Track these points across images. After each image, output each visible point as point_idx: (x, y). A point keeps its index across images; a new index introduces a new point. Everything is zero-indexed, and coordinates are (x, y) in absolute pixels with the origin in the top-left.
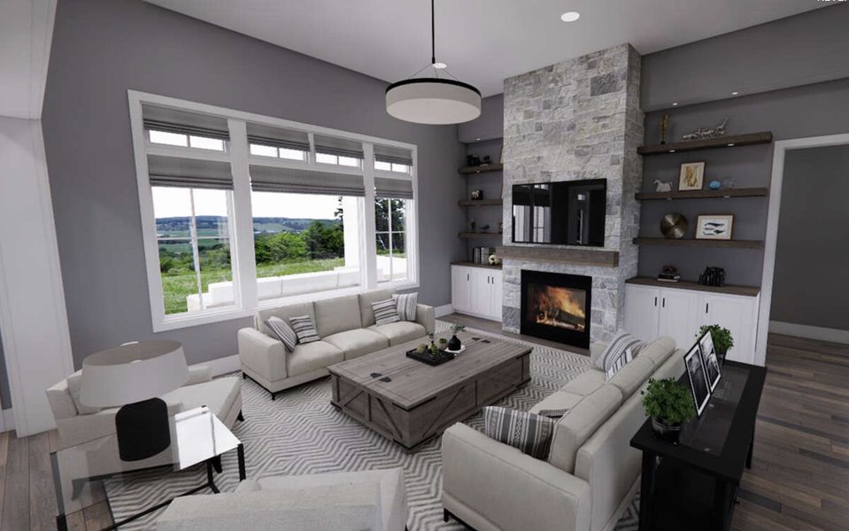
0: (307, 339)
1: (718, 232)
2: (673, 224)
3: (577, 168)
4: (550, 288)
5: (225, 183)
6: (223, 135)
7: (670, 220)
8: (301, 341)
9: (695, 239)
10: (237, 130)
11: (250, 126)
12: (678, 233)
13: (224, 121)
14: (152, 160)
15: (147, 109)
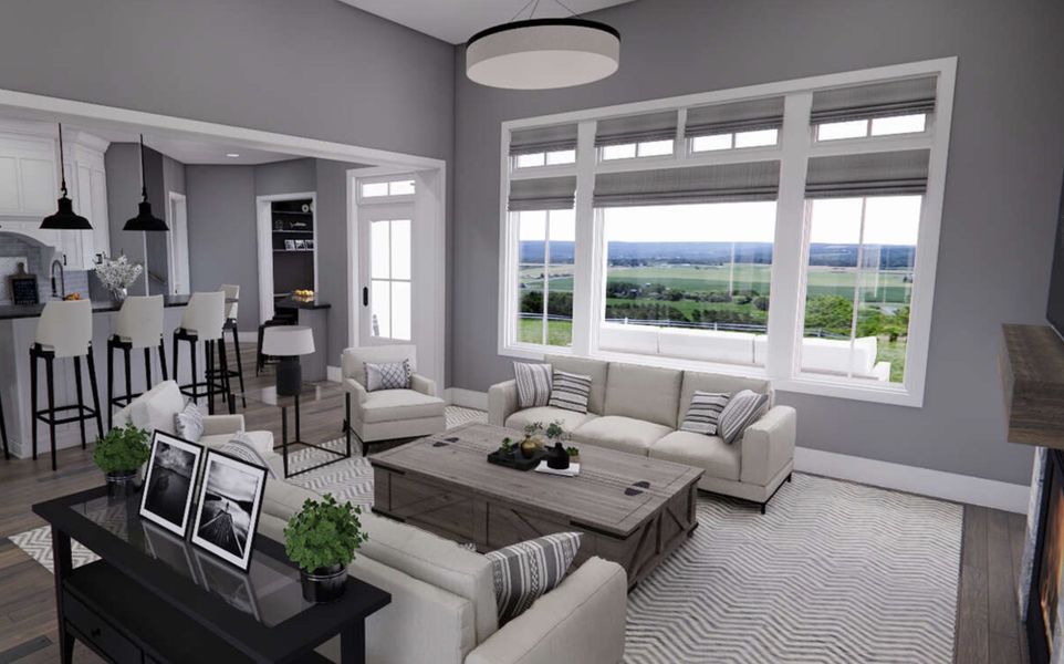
0: (560, 404)
8: (551, 402)
14: (515, 186)
15: (515, 134)
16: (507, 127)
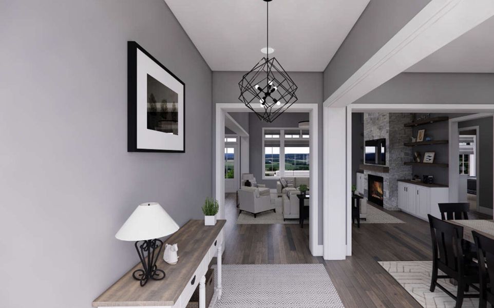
1: (430, 160)
2: (417, 156)
3: (379, 134)
4: (375, 182)
5: (278, 145)
6: (279, 134)
7: (416, 154)
9: (423, 163)
10: (282, 132)
11: (285, 131)
12: (418, 160)
13: (279, 131)
14: (265, 141)
15: (265, 131)
16: (263, 129)
